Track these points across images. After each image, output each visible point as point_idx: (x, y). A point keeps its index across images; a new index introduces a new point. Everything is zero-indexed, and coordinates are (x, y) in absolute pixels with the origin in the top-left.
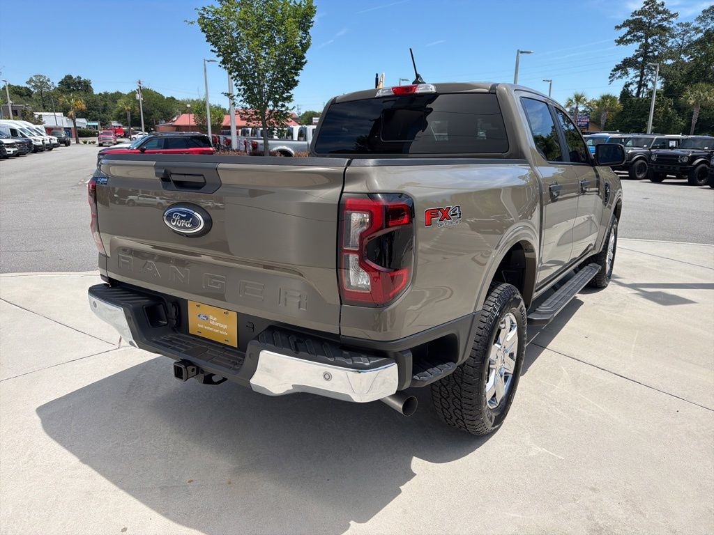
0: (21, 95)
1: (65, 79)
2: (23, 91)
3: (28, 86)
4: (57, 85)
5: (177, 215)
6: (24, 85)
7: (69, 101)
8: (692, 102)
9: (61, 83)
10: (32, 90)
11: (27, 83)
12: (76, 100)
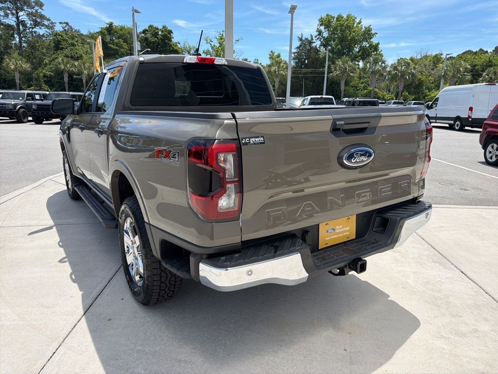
5: (358, 154)
8: (12, 67)
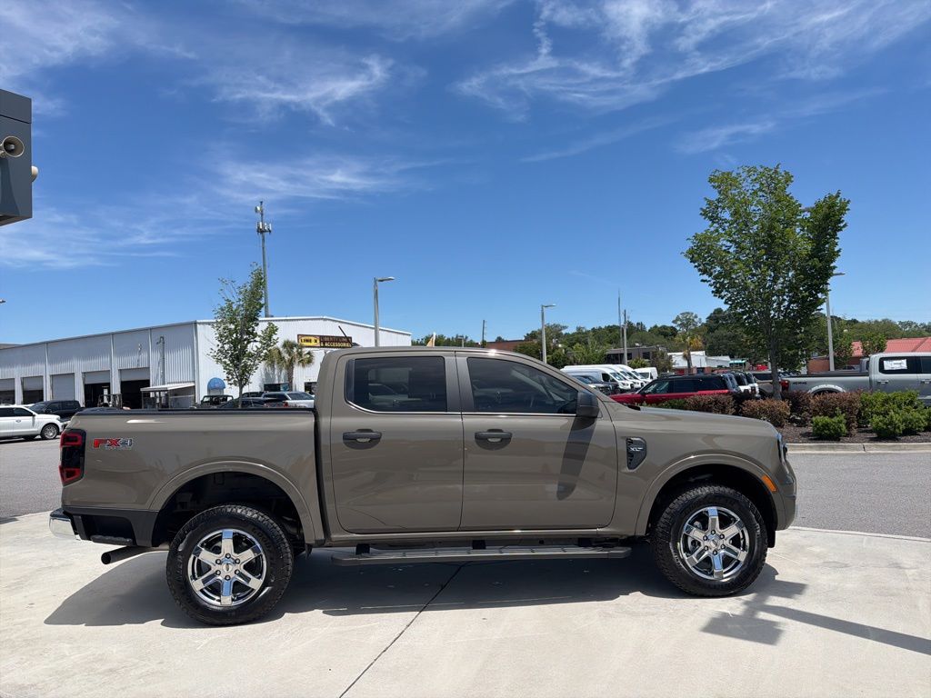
0: (666, 335)
1: (714, 313)
2: (669, 331)
3: (674, 325)
4: (704, 321)
6: (669, 324)
7: (684, 340)
9: (709, 318)
10: (678, 328)
11: (674, 322)
12: (692, 338)
